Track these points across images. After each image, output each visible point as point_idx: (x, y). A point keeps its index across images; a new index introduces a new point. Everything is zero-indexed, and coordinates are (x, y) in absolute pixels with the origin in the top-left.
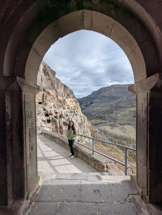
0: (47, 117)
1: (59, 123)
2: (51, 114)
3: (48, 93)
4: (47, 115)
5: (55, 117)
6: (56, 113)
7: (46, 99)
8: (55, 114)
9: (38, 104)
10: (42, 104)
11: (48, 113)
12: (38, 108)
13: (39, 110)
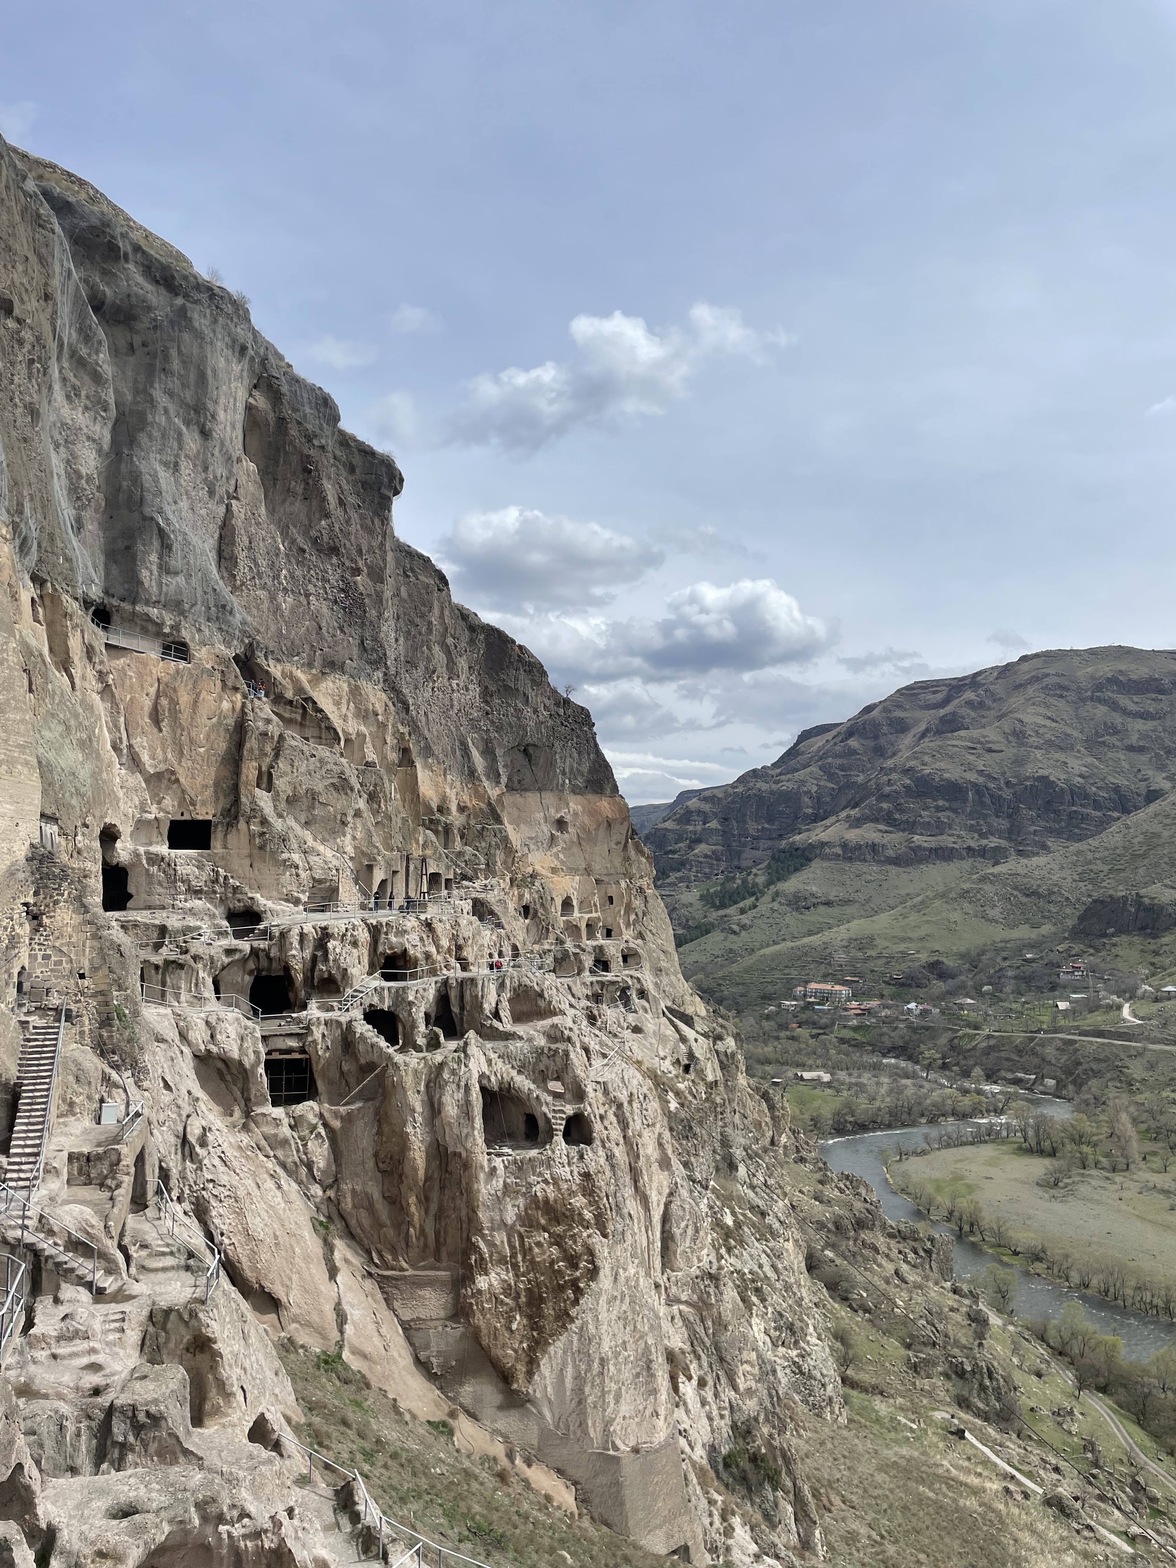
0: (274, 1023)
1: (434, 1109)
2: (328, 983)
3: (304, 713)
4: (272, 992)
6: (394, 965)
7: (266, 780)
8: (376, 982)
9: (163, 849)
10: (208, 848)
11: (287, 969)
12: (156, 900)
13: (174, 922)
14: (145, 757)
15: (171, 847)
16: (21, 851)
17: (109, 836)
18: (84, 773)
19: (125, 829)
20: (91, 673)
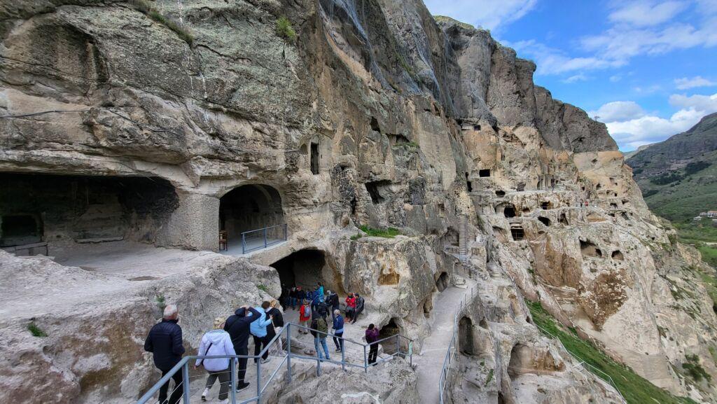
0: (512, 220)
2: (526, 210)
3: (511, 138)
4: (510, 212)
5: (541, 219)
6: (545, 205)
7: (503, 157)
8: (541, 210)
9: (478, 177)
10: (489, 176)
11: (514, 206)
12: (478, 189)
13: (483, 195)
14: (473, 155)
15: (481, 176)
16: (453, 180)
17: (467, 175)
18: (461, 161)
19: (470, 173)
20: (459, 137)
